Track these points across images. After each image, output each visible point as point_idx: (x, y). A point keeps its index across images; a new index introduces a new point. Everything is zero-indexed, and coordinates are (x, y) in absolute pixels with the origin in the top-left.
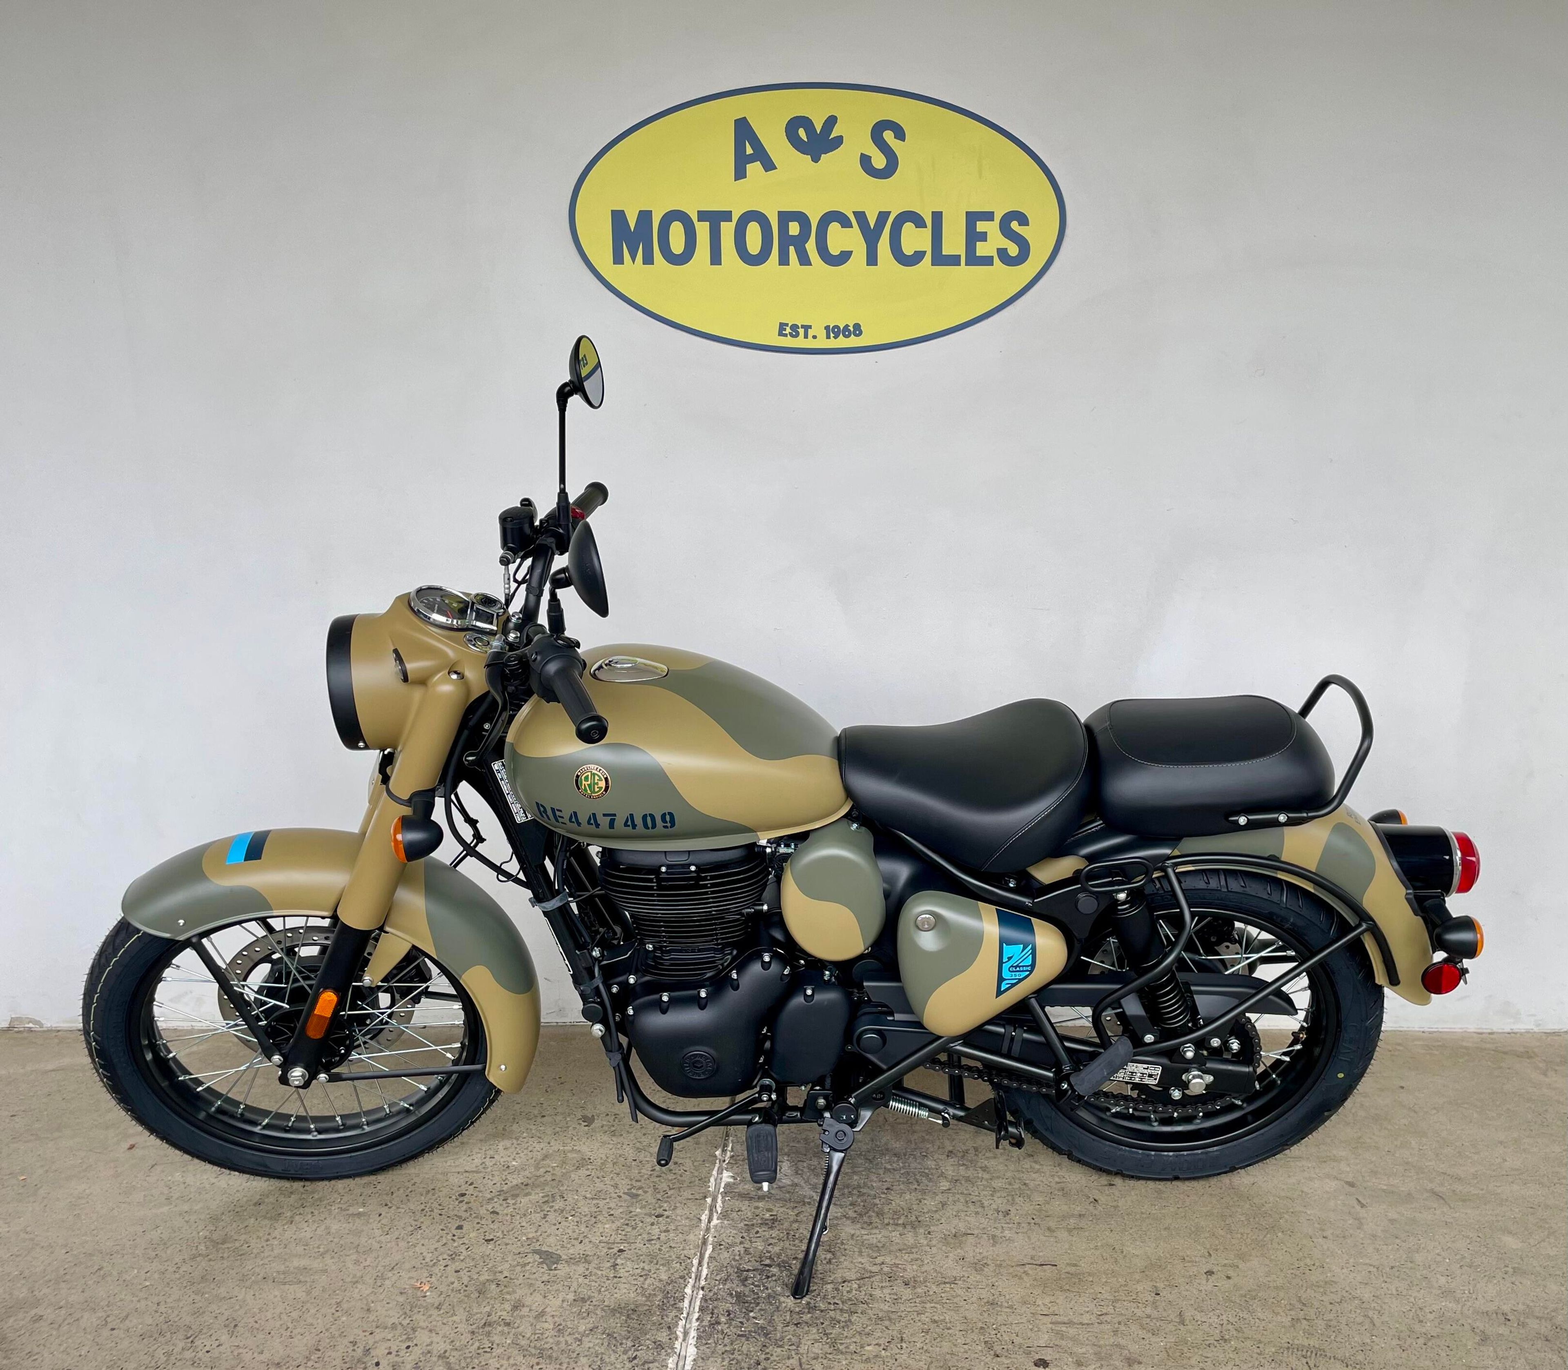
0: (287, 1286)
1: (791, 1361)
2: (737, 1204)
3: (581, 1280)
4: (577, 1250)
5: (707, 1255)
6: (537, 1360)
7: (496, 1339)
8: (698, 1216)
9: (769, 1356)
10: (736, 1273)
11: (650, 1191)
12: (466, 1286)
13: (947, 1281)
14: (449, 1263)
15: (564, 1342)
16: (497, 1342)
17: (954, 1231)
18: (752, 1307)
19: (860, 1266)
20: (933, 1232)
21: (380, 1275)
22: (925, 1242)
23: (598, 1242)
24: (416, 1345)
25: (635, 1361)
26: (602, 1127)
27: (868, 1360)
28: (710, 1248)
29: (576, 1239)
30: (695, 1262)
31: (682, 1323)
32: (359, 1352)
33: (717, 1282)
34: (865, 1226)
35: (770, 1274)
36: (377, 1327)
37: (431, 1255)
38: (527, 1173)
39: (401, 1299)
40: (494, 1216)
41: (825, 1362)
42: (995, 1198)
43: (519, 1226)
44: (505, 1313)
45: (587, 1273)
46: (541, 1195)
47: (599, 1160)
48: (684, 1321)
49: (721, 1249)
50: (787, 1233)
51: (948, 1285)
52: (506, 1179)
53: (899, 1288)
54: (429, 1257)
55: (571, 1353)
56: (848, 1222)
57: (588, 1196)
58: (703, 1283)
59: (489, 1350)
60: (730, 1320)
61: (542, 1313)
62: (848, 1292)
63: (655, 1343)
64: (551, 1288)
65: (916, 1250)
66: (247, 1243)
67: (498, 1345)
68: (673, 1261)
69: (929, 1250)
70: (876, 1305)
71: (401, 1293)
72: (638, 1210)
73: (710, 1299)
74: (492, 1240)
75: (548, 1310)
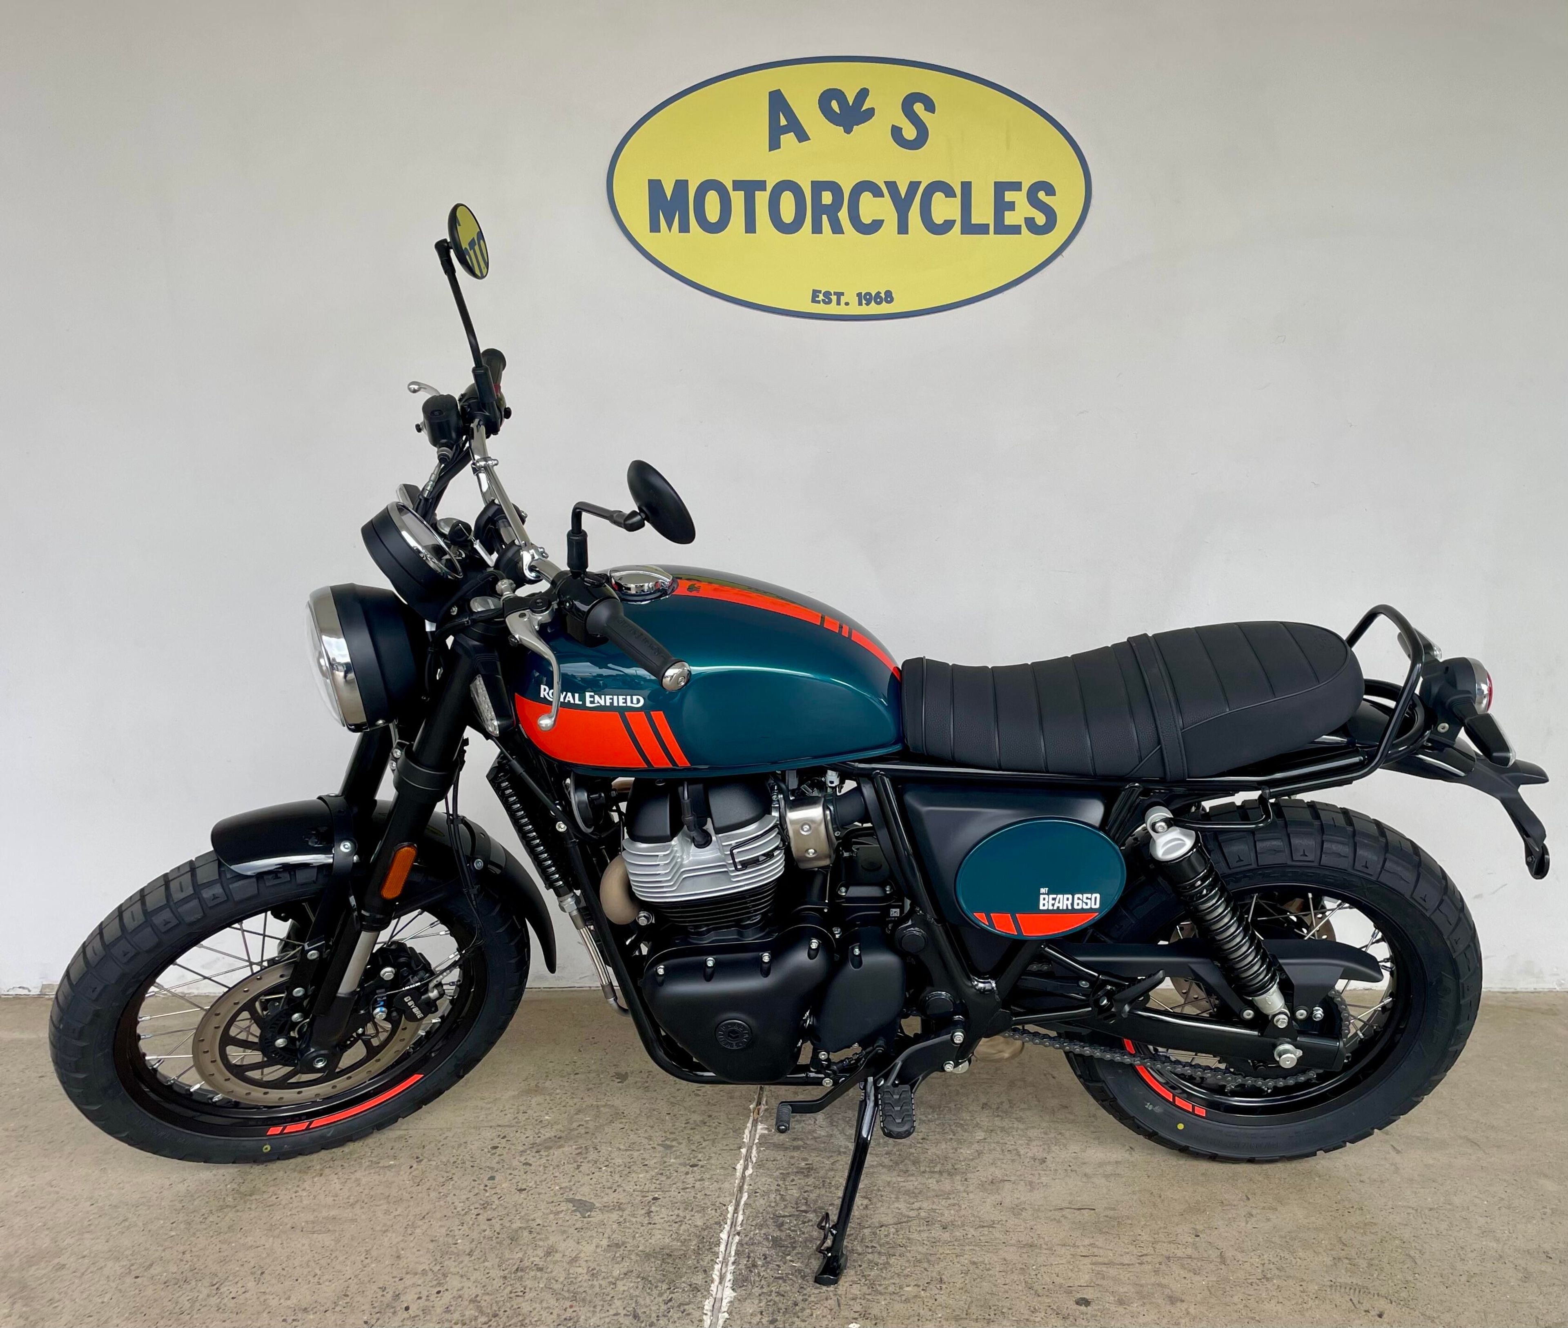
0: (315, 1235)
1: (829, 1301)
2: (771, 1154)
3: (615, 1226)
4: (610, 1198)
5: (742, 1202)
6: (571, 1303)
7: (529, 1283)
8: (733, 1166)
9: (806, 1297)
10: (772, 1219)
11: (685, 1142)
12: (498, 1234)
13: (985, 1224)
14: (481, 1212)
15: (598, 1286)
16: (529, 1286)
17: (990, 1178)
18: (789, 1251)
19: (897, 1211)
20: (970, 1178)
21: (410, 1223)
22: (962, 1189)
23: (632, 1190)
24: (447, 1290)
25: (670, 1304)
26: (636, 1083)
27: (907, 1301)
28: (745, 1196)
29: (611, 1188)
30: (731, 1209)
31: (717, 1267)
32: (389, 1296)
33: (753, 1228)
34: (901, 1173)
35: (806, 1220)
36: (407, 1273)
37: (462, 1204)
38: (560, 1127)
39: (431, 1246)
40: (527, 1167)
41: (863, 1302)
42: (1031, 1146)
43: (552, 1176)
44: (537, 1259)
45: (621, 1220)
46: (574, 1147)
47: (632, 1114)
48: (720, 1265)
49: (756, 1196)
50: (823, 1181)
51: (986, 1229)
52: (539, 1132)
53: (936, 1232)
54: (460, 1206)
55: (605, 1296)
56: (884, 1170)
57: (622, 1147)
58: (739, 1228)
59: (521, 1294)
60: (766, 1263)
61: (575, 1259)
62: (886, 1236)
63: (690, 1285)
64: (584, 1235)
65: (954, 1196)
66: (275, 1194)
67: (531, 1289)
68: (708, 1208)
69: (966, 1196)
70: (914, 1248)
71: (432, 1241)
72: (672, 1160)
73: (746, 1243)
74: (525, 1189)
75: (582, 1255)
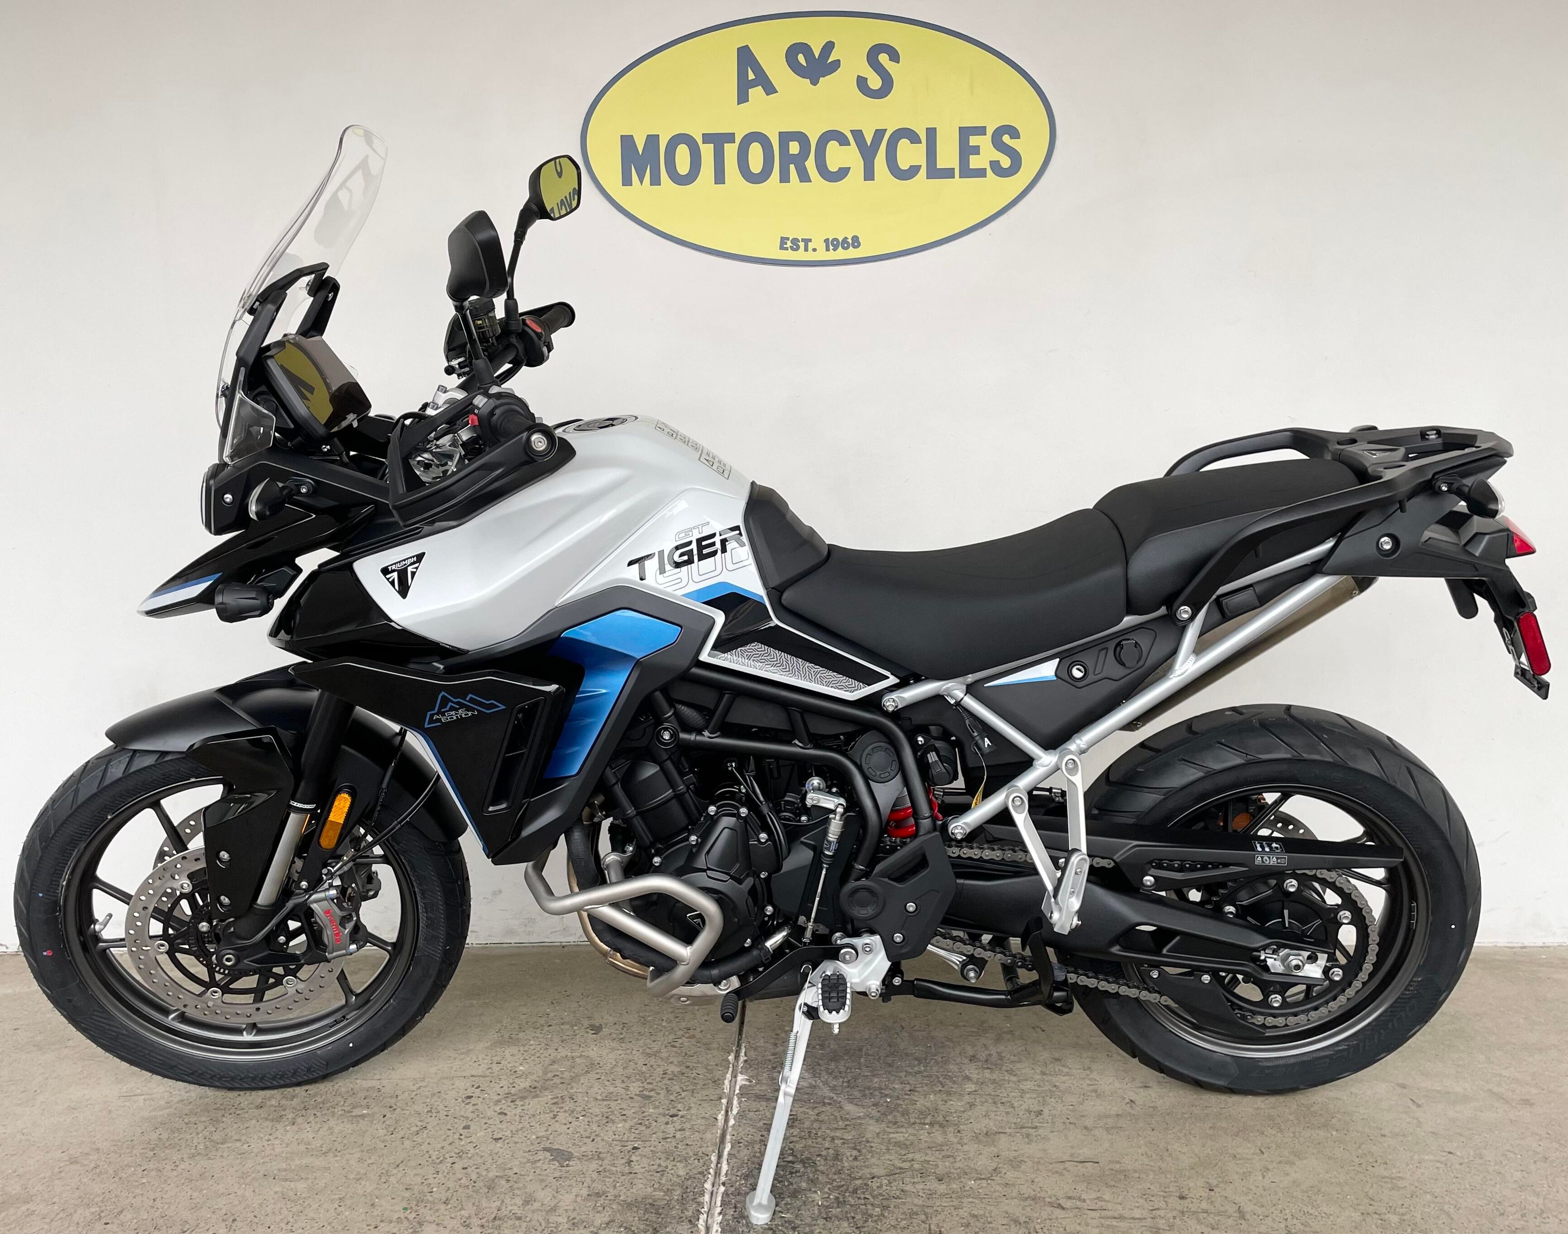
0: (288, 1184)
2: (754, 1105)
3: (595, 1176)
4: (589, 1147)
5: (726, 1153)
8: (715, 1116)
11: (663, 1092)
12: (475, 1182)
13: (983, 1177)
14: (456, 1160)
17: (985, 1130)
19: (889, 1162)
20: (963, 1130)
21: (384, 1172)
22: (956, 1140)
23: (610, 1140)
26: (611, 1035)
28: (728, 1147)
29: (588, 1138)
30: (714, 1158)
31: (703, 1218)
33: (738, 1178)
34: (891, 1126)
35: (794, 1171)
36: (382, 1221)
37: (437, 1154)
38: (535, 1077)
39: (407, 1194)
40: (502, 1117)
42: (1025, 1100)
43: (528, 1126)
44: (515, 1208)
45: (601, 1169)
46: (550, 1097)
47: (608, 1065)
48: (705, 1215)
49: (740, 1147)
51: (984, 1181)
52: (514, 1082)
53: (933, 1184)
54: (434, 1156)
57: (599, 1097)
58: (723, 1179)
61: (554, 1209)
62: (878, 1187)
64: (563, 1184)
65: (947, 1147)
66: (248, 1143)
68: (690, 1157)
69: (960, 1148)
70: (909, 1200)
71: (407, 1189)
72: (651, 1110)
73: (732, 1194)
74: (501, 1138)
75: (561, 1205)
